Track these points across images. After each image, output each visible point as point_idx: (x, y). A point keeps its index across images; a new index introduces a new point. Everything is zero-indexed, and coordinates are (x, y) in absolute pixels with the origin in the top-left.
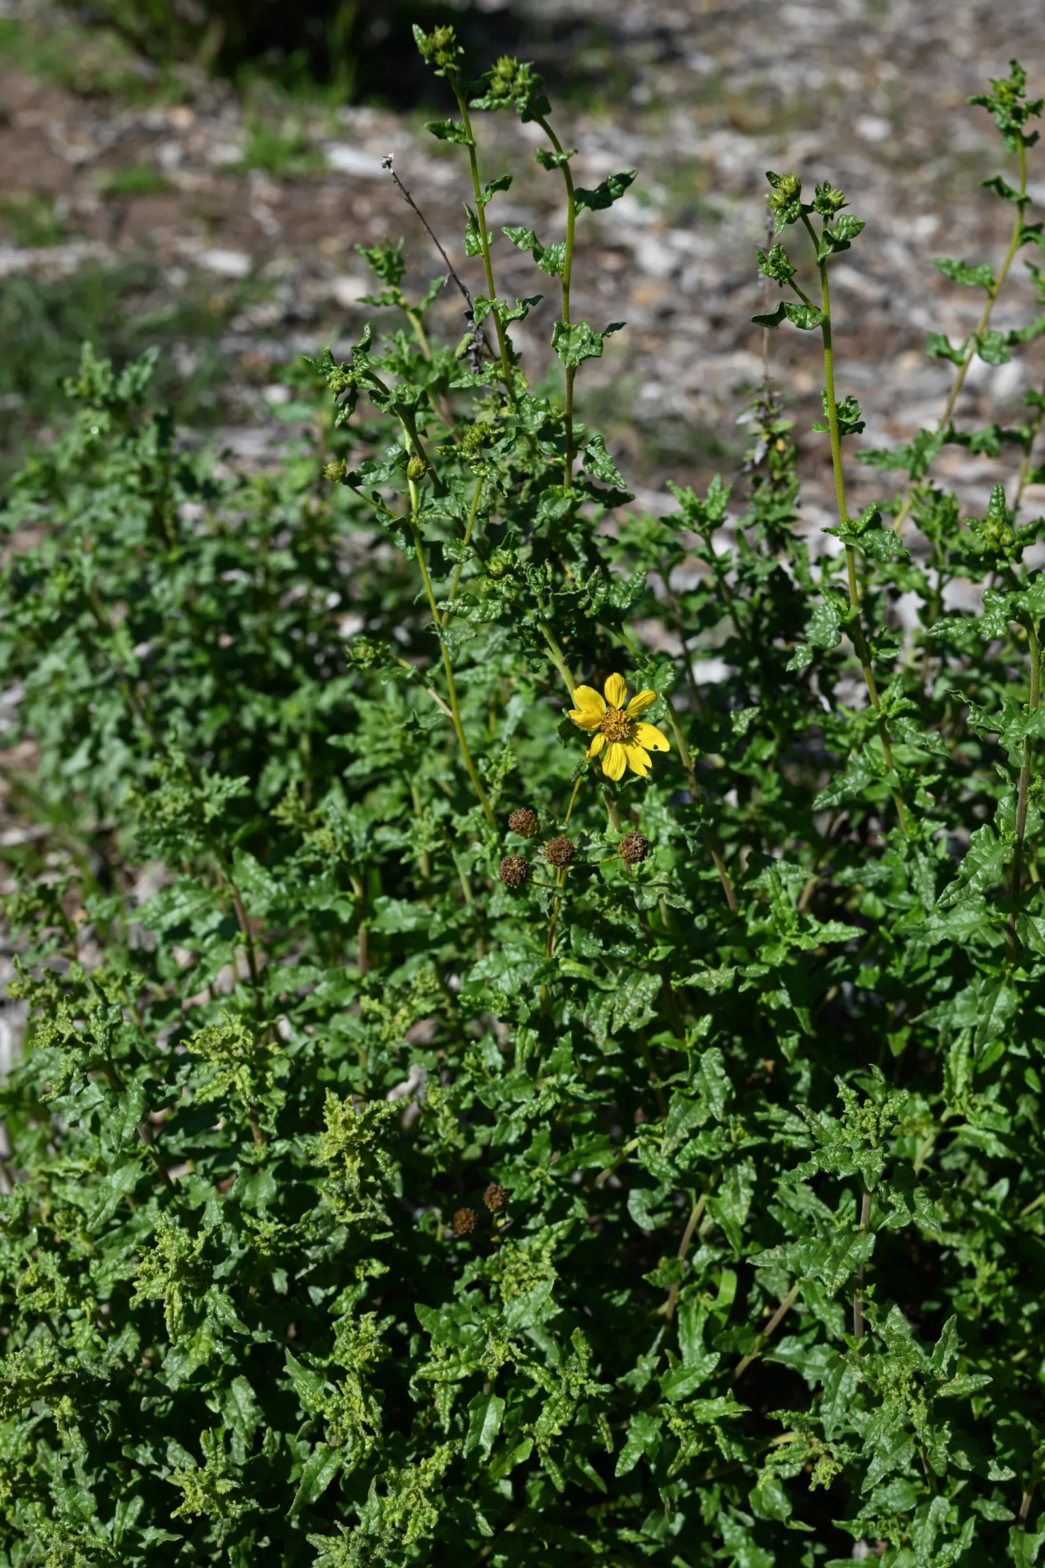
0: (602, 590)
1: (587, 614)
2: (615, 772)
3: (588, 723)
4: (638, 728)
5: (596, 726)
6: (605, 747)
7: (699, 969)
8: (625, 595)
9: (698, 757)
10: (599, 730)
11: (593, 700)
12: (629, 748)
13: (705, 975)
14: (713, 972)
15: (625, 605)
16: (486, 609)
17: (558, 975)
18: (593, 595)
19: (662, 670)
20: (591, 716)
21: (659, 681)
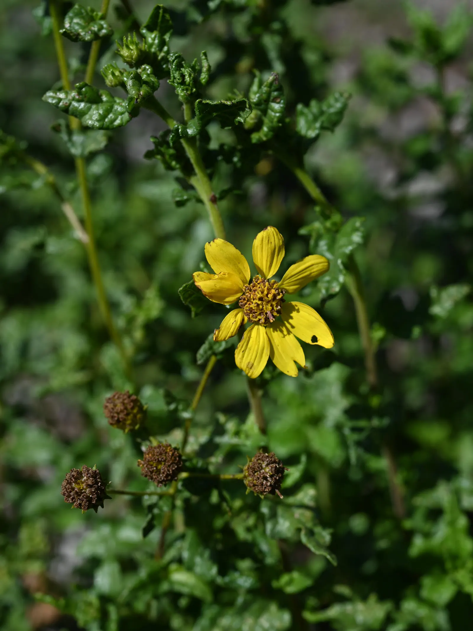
0: (277, 106)
1: (255, 137)
2: (251, 366)
3: (222, 293)
4: (293, 309)
5: (232, 299)
6: (242, 329)
7: (342, 599)
8: (315, 119)
9: (382, 341)
10: (236, 305)
11: (233, 262)
12: (276, 336)
13: (349, 608)
14: (360, 606)
15: (312, 134)
16: (108, 111)
17: (165, 587)
18: (265, 112)
19: (348, 227)
20: (227, 284)
21: (342, 240)
